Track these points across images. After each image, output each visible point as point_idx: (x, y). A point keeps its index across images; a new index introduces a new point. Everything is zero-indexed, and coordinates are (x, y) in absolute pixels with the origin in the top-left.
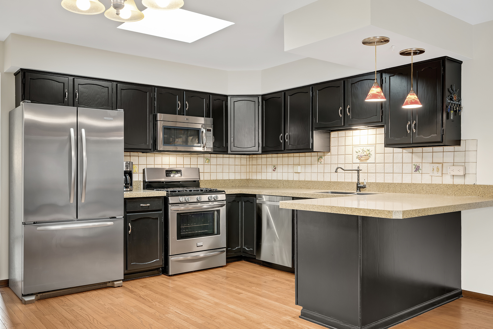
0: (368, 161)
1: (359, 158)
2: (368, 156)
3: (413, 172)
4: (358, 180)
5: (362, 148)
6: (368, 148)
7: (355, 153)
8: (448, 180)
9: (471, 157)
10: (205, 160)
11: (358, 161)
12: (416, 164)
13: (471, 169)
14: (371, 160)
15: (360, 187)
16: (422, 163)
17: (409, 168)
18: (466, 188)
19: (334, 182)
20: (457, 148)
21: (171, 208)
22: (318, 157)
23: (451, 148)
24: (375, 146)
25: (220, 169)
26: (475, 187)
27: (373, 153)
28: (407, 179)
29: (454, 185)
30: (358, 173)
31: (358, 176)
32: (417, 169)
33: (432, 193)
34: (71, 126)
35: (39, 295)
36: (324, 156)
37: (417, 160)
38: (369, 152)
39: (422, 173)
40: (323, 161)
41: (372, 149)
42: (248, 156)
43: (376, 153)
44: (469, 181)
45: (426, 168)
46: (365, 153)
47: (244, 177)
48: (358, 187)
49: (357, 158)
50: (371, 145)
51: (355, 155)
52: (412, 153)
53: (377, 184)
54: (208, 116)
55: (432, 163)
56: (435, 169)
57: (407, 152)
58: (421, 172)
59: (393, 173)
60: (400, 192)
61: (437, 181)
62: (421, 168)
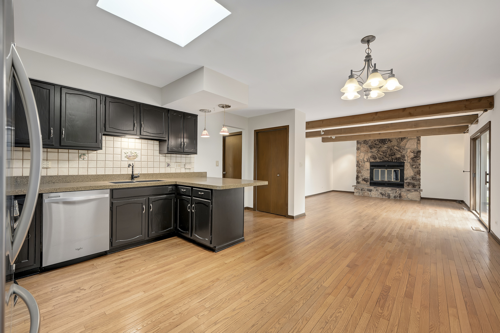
0: (135, 160)
1: (128, 157)
2: (136, 156)
3: (166, 167)
4: (133, 172)
5: (130, 151)
6: (136, 151)
7: (123, 154)
8: (183, 171)
11: (127, 160)
12: (168, 163)
13: (193, 166)
14: (138, 159)
15: (134, 177)
16: (171, 162)
17: (163, 165)
19: (103, 175)
22: (80, 154)
24: (141, 150)
26: (194, 173)
27: (139, 155)
28: (163, 171)
30: (133, 167)
31: (133, 170)
32: (168, 165)
36: (88, 154)
37: (168, 160)
38: (136, 154)
40: (87, 158)
41: (139, 152)
43: (141, 155)
44: (192, 171)
45: (172, 164)
46: (133, 155)
49: (126, 157)
50: (138, 149)
51: (124, 155)
52: (165, 156)
55: (176, 162)
56: (178, 165)
58: (170, 166)
59: (154, 168)
61: (178, 171)
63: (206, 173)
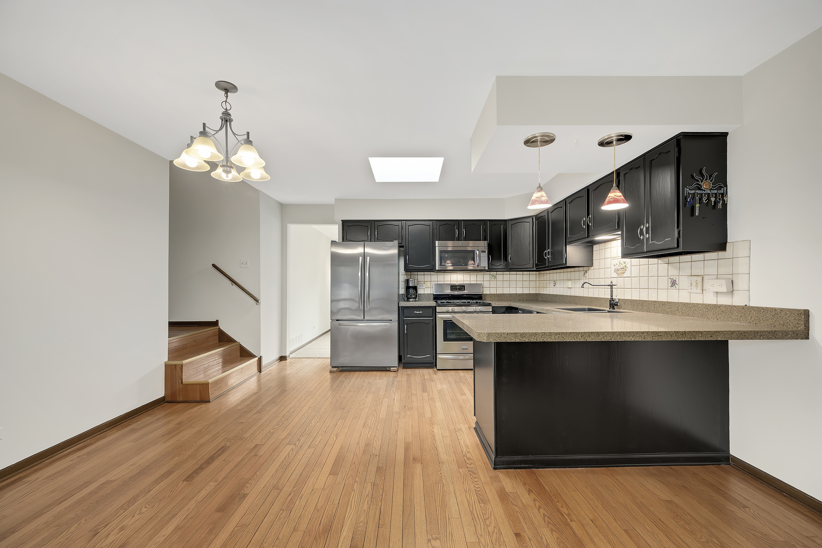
0: (625, 275)
1: (616, 271)
2: (624, 269)
3: (669, 287)
4: (612, 296)
5: (618, 260)
6: (624, 260)
7: (613, 266)
8: (710, 299)
9: (741, 266)
10: (491, 277)
11: (616, 275)
12: (672, 277)
13: (740, 284)
14: (627, 274)
15: (613, 304)
16: (679, 276)
17: (665, 282)
18: (732, 310)
20: (721, 254)
21: (438, 316)
22: (584, 272)
23: (713, 255)
25: (506, 284)
26: (746, 309)
27: (628, 266)
28: (663, 297)
29: (715, 306)
30: (612, 288)
31: (612, 292)
32: (674, 283)
33: (688, 315)
34: (359, 255)
35: (340, 368)
36: (588, 270)
37: (673, 272)
38: (625, 265)
39: (679, 289)
40: (587, 276)
41: (628, 261)
42: (537, 273)
43: (631, 266)
44: (738, 300)
45: (683, 282)
46: (622, 266)
47: (533, 291)
48: (610, 304)
51: (613, 270)
52: (668, 263)
53: (632, 301)
54: (485, 239)
55: (691, 276)
56: (694, 284)
57: (662, 263)
58: (677, 288)
59: (648, 289)
60: (653, 311)
61: (697, 299)
62: (677, 282)
63: (806, 313)
